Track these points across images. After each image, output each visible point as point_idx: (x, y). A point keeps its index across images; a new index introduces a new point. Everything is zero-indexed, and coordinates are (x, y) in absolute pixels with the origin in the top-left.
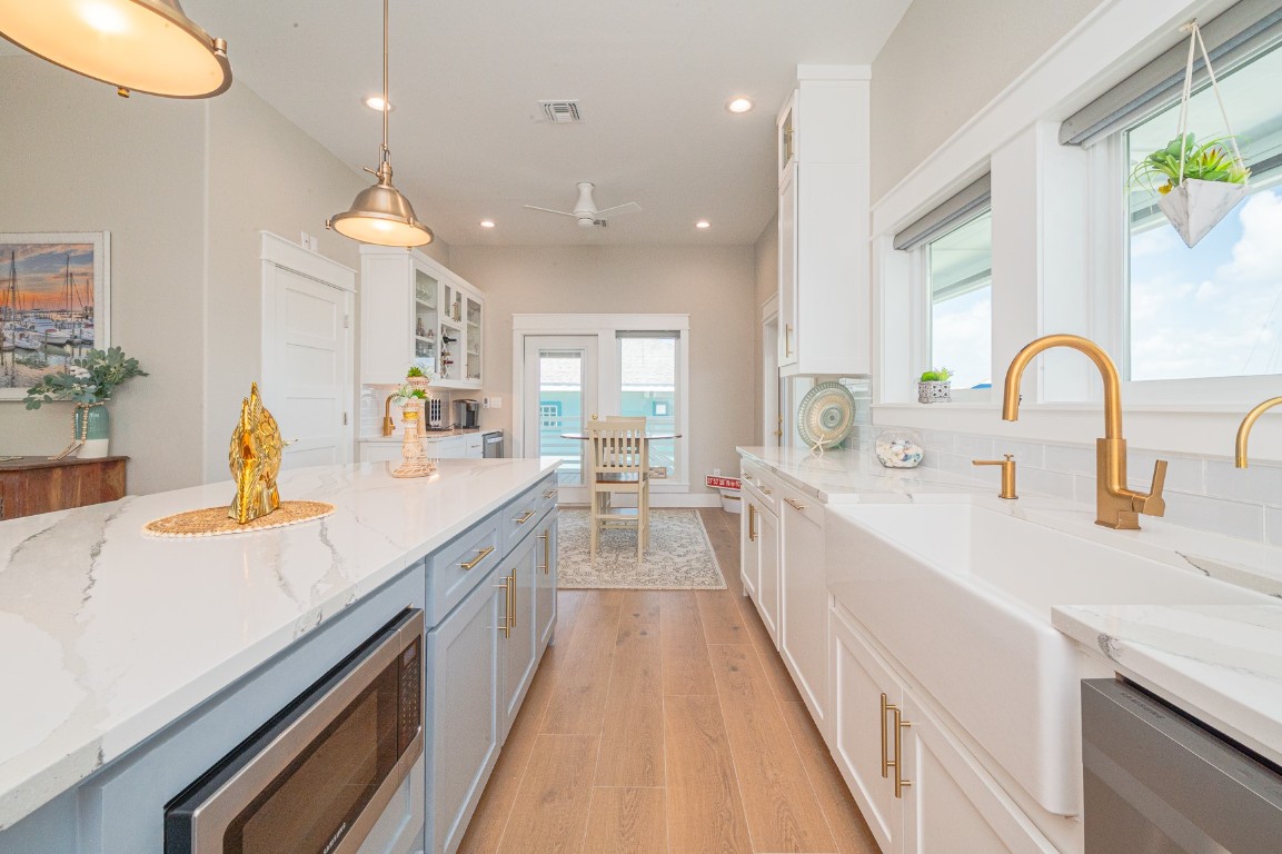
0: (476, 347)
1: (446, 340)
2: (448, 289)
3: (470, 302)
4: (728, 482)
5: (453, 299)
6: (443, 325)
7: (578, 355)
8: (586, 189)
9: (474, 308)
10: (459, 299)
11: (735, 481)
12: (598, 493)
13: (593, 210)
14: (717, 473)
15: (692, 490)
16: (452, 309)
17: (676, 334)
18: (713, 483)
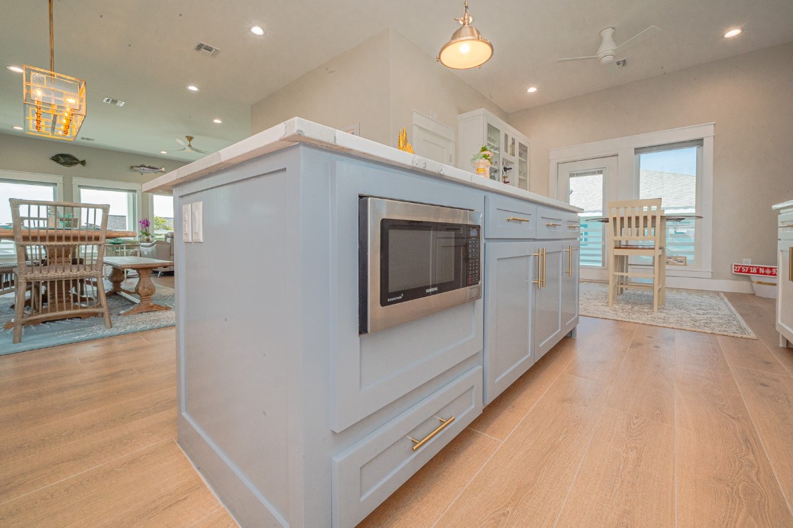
0: (525, 174)
1: (505, 169)
2: (506, 136)
3: (521, 145)
4: (762, 271)
5: (510, 142)
6: (503, 159)
7: (600, 172)
8: (608, 34)
9: (523, 150)
10: (513, 143)
11: (771, 269)
12: (616, 257)
13: (614, 47)
14: (747, 262)
15: (715, 275)
16: (509, 149)
17: (699, 142)
18: (743, 272)
